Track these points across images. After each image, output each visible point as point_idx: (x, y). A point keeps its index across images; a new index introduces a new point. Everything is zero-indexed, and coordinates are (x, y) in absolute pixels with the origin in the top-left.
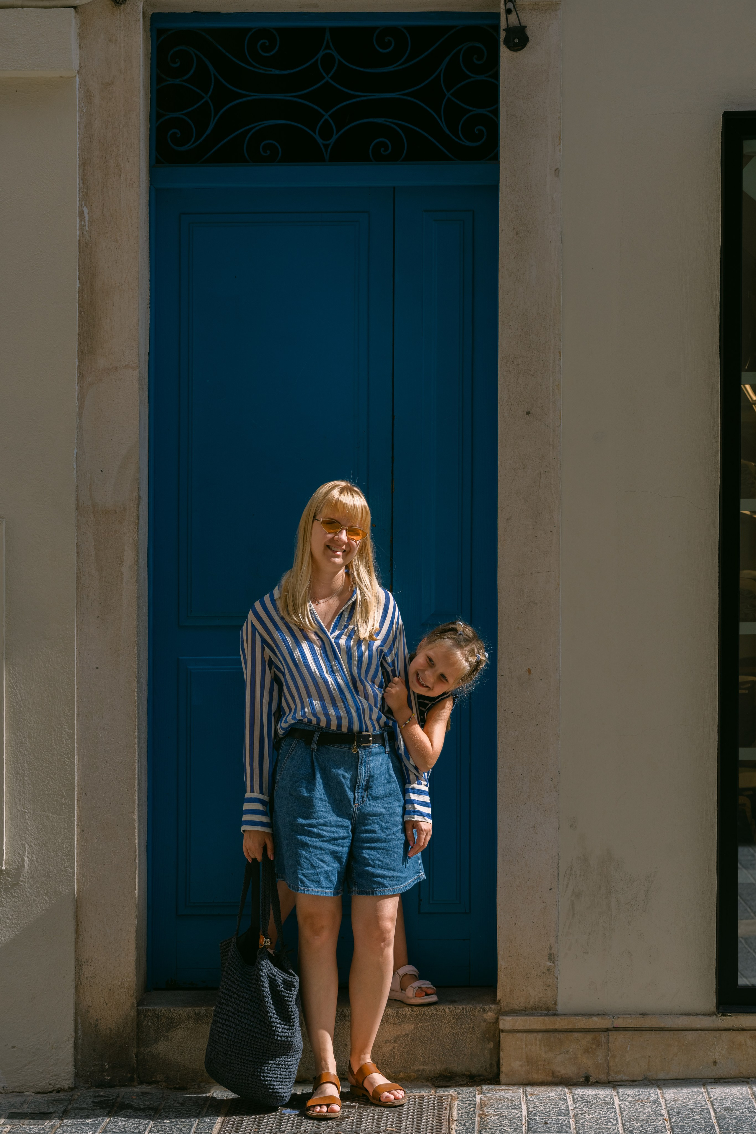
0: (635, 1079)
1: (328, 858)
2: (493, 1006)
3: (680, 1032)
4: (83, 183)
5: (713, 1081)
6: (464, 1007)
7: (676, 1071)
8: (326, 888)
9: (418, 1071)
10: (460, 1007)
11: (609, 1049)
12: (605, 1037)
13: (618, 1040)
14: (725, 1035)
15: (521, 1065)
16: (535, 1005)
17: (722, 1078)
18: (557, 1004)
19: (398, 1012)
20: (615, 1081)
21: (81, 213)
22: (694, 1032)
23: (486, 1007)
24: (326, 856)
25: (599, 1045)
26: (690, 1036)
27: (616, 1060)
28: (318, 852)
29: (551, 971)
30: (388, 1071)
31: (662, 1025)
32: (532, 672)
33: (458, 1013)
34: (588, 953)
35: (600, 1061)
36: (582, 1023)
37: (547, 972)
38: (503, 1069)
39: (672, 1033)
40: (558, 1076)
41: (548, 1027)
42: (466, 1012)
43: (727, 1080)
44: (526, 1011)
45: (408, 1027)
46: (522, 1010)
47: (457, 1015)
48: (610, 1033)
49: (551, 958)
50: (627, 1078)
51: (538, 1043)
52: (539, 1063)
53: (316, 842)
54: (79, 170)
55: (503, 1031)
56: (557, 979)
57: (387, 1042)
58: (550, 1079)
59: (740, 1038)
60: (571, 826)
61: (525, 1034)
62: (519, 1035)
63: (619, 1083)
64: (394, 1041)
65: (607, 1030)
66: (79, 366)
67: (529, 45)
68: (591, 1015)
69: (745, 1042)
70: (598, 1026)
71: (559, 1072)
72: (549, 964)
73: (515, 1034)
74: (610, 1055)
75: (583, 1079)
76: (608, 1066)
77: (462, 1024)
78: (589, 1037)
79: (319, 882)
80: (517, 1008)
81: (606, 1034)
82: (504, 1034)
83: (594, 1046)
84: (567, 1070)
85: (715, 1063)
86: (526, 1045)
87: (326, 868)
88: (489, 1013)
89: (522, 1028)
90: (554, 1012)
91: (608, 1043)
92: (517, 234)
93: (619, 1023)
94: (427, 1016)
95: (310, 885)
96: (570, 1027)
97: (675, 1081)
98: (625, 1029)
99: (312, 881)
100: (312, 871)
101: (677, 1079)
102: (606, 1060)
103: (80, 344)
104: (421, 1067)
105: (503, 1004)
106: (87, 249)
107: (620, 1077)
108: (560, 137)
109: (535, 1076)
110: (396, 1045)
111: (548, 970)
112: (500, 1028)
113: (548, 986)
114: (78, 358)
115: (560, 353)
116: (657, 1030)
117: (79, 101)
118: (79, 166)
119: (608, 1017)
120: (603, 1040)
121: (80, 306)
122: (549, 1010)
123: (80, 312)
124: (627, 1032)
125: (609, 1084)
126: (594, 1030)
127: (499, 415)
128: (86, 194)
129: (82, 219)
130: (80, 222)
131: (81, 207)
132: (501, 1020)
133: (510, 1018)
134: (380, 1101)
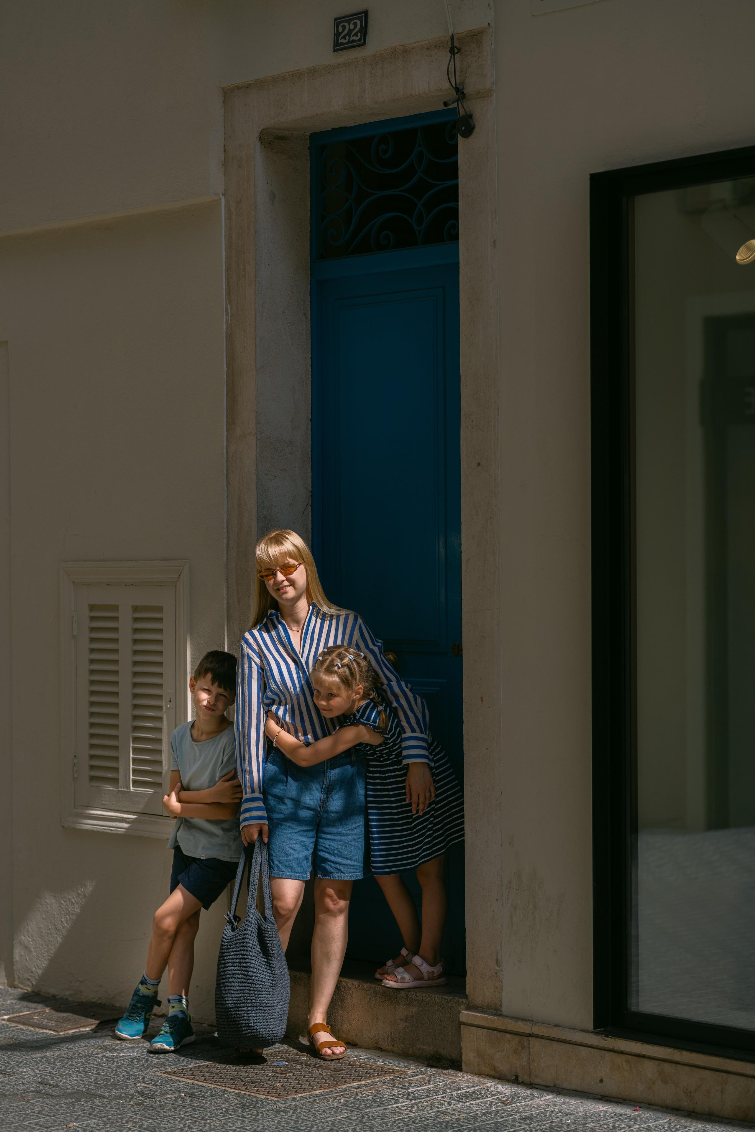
0: (548, 1084)
2: (464, 1001)
3: (577, 1046)
4: (228, 285)
5: (600, 1097)
6: (447, 997)
7: (575, 1084)
8: (298, 873)
9: (420, 1049)
10: (444, 997)
11: (529, 1053)
12: (527, 1041)
13: (536, 1045)
14: (608, 1054)
15: (474, 1057)
16: (488, 1003)
17: (607, 1096)
18: (502, 1005)
19: (407, 995)
20: (534, 1084)
21: (227, 309)
22: (586, 1048)
23: (460, 1000)
24: (296, 845)
25: (523, 1048)
26: (584, 1051)
27: (535, 1065)
29: (498, 974)
30: (403, 1046)
31: (564, 1038)
32: (484, 701)
33: (443, 1002)
34: (521, 962)
35: (524, 1063)
36: (512, 1025)
37: (495, 975)
38: (463, 1058)
39: (570, 1046)
40: (498, 1071)
42: (448, 1003)
43: (610, 1099)
44: (483, 1008)
45: (414, 1010)
46: (481, 1008)
47: (442, 1004)
48: (530, 1038)
49: (497, 962)
50: (542, 1083)
51: (484, 1038)
52: (486, 1057)
54: (225, 275)
55: (463, 1023)
56: (502, 982)
57: (401, 1020)
58: (493, 1073)
59: (620, 1060)
60: (510, 843)
61: (476, 1028)
62: (472, 1028)
63: (536, 1086)
64: (406, 1020)
65: (529, 1035)
66: (227, 434)
67: (476, 130)
68: (523, 1020)
69: (622, 1065)
70: (522, 1030)
71: (498, 1068)
72: (497, 968)
73: (470, 1027)
74: (531, 1059)
75: (513, 1078)
76: (529, 1068)
78: (517, 1039)
79: (292, 867)
80: (478, 1005)
81: (527, 1038)
82: (463, 1026)
83: (520, 1049)
84: (503, 1067)
85: (601, 1081)
86: (476, 1039)
87: (297, 855)
88: (462, 1006)
89: (473, 1022)
90: (500, 1012)
91: (529, 1048)
92: (470, 302)
93: (537, 1030)
94: (425, 1002)
95: (285, 870)
96: (503, 1027)
97: (574, 1092)
98: (542, 1037)
99: (286, 866)
100: (286, 858)
101: (577, 1091)
102: (528, 1062)
103: (227, 417)
104: (422, 1047)
105: (470, 999)
106: (230, 337)
107: (538, 1081)
108: (496, 212)
109: (483, 1068)
110: (407, 1024)
111: (496, 973)
112: (461, 1020)
113: (497, 988)
114: (227, 428)
115: (498, 409)
116: (561, 1042)
117: (225, 218)
118: (225, 272)
119: (529, 1024)
120: (526, 1044)
121: (227, 386)
122: (497, 1011)
123: (227, 391)
124: (541, 1040)
125: (530, 1085)
126: (520, 1033)
127: (462, 466)
128: (229, 293)
129: (227, 314)
130: (226, 317)
131: (226, 304)
132: (462, 1013)
133: (466, 1012)
134: (321, 1055)
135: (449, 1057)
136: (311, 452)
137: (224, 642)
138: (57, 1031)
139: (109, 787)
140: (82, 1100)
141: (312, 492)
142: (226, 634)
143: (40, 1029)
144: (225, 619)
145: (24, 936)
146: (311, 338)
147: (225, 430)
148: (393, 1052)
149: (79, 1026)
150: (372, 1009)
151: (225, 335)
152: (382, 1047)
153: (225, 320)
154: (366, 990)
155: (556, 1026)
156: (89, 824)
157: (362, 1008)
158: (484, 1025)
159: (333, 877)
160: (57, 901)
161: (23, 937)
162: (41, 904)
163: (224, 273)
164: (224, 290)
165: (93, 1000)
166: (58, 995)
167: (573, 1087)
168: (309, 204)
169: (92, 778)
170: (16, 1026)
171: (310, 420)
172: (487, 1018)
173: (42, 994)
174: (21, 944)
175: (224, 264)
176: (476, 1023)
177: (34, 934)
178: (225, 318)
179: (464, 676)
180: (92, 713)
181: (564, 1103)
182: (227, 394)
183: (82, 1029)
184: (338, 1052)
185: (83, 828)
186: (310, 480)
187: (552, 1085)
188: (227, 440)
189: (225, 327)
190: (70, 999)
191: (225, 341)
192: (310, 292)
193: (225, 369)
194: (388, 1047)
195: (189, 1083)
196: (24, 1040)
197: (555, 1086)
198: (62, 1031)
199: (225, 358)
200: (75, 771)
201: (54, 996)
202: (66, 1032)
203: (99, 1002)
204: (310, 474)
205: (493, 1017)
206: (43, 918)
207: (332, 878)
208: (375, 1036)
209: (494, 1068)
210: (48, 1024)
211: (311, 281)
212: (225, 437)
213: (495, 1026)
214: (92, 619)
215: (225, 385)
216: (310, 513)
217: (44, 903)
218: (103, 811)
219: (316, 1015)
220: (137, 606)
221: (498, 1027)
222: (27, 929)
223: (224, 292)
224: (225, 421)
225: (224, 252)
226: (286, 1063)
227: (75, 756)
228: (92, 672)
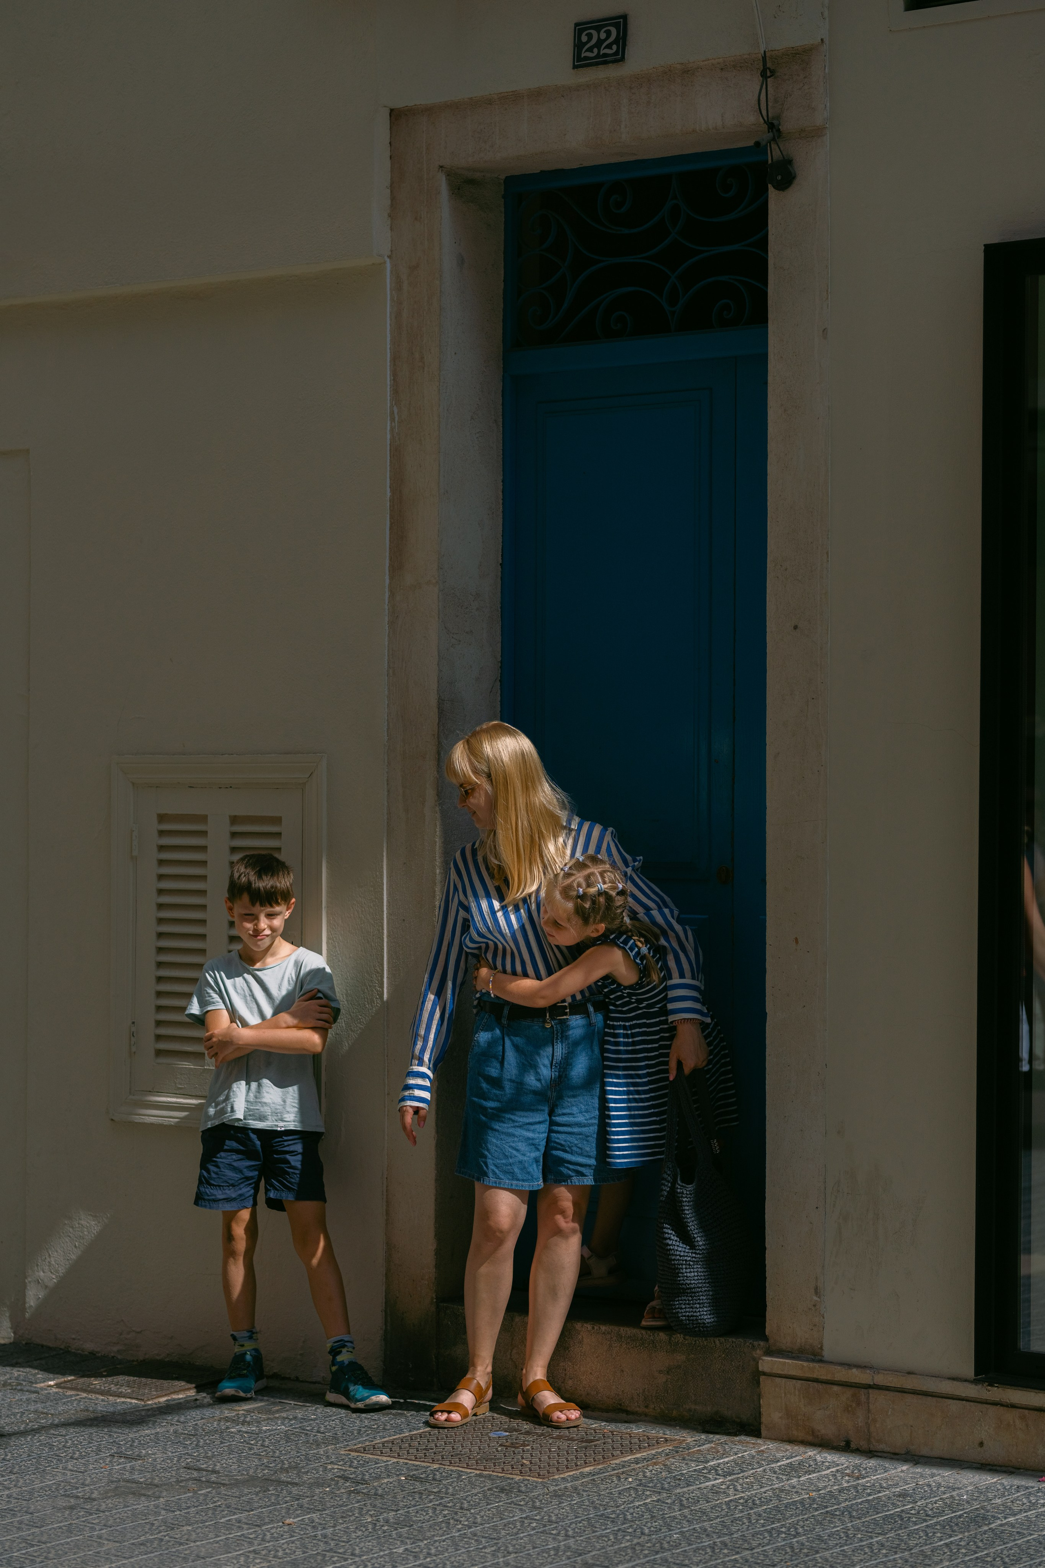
0: (897, 1451)
1: (522, 1146)
2: (762, 1343)
3: (942, 1399)
4: (394, 380)
5: (979, 1466)
6: (734, 1340)
8: (523, 1180)
9: (690, 1410)
11: (869, 1411)
12: (864, 1395)
13: (879, 1400)
14: (992, 1410)
15: (781, 1418)
16: (802, 1346)
17: (989, 1465)
18: (823, 1348)
19: (670, 1339)
20: (876, 1451)
21: (392, 413)
22: (958, 1402)
23: (756, 1343)
24: (520, 1144)
25: (859, 1404)
26: (954, 1405)
27: (878, 1425)
28: (510, 1139)
29: (817, 1307)
30: (662, 1406)
31: (924, 1388)
32: (800, 942)
33: (728, 1346)
34: (855, 1290)
35: (860, 1424)
36: (841, 1374)
37: (813, 1308)
38: (763, 1419)
39: (934, 1399)
40: (818, 1436)
41: (807, 1375)
42: (736, 1347)
43: (994, 1468)
44: (794, 1353)
45: (680, 1358)
46: (790, 1352)
47: (727, 1349)
48: (871, 1391)
49: (817, 1291)
50: (888, 1449)
51: (797, 1393)
52: (799, 1418)
53: (508, 1128)
54: (390, 366)
55: (764, 1374)
56: (824, 1318)
57: (660, 1372)
58: (810, 1438)
59: (1010, 1416)
60: (839, 1132)
61: (784, 1380)
62: (778, 1380)
63: (879, 1454)
64: (668, 1372)
65: (868, 1387)
66: (390, 583)
67: (796, 182)
68: (858, 1366)
69: (1014, 1422)
70: (857, 1380)
71: (819, 1431)
72: (815, 1298)
73: (774, 1378)
74: (871, 1418)
75: (843, 1444)
76: (868, 1430)
77: (732, 1361)
78: (849, 1392)
79: (513, 1173)
80: (784, 1348)
81: (866, 1391)
82: (764, 1377)
83: (854, 1405)
84: (827, 1430)
85: (981, 1444)
86: (785, 1394)
87: (521, 1157)
88: (758, 1351)
89: (780, 1372)
90: (820, 1357)
91: (868, 1403)
92: (785, 410)
93: (880, 1379)
94: (698, 1347)
95: (503, 1177)
96: (829, 1377)
97: (939, 1460)
98: (887, 1389)
99: (505, 1172)
100: (504, 1161)
101: (942, 1458)
102: (867, 1423)
103: (391, 560)
104: (693, 1407)
105: (771, 1341)
106: (397, 453)
107: (882, 1447)
108: (827, 291)
109: (795, 1433)
110: (669, 1377)
111: (814, 1306)
112: (760, 1369)
113: (815, 1325)
114: (389, 575)
115: (827, 553)
116: (918, 1394)
117: (390, 289)
118: (390, 361)
119: (868, 1371)
120: (863, 1398)
121: (392, 517)
122: (815, 1356)
123: (391, 524)
124: (887, 1392)
125: (870, 1453)
126: (853, 1385)
127: (768, 630)
128: (396, 391)
129: (393, 420)
130: (391, 423)
131: (392, 406)
132: (763, 1360)
133: (769, 1359)
134: (551, 1421)
135: (737, 1420)
136: (501, 608)
137: (382, 865)
138: (143, 1400)
139: (187, 1065)
140: (271, 1489)
141: (501, 662)
142: (385, 854)
143: (116, 1398)
144: (386, 834)
145: (44, 1272)
146: (503, 454)
147: (387, 577)
148: (646, 1415)
149: (168, 1392)
150: (614, 1358)
151: (388, 448)
152: (629, 1409)
153: (389, 428)
154: (604, 1333)
155: (909, 1373)
156: (151, 1116)
157: (597, 1357)
158: (798, 1375)
159: (571, 1182)
160: (99, 1222)
161: (42, 1274)
162: (72, 1227)
163: (389, 364)
164: (389, 387)
165: (158, 1358)
166: (99, 1352)
167: (936, 1453)
168: (502, 272)
169: (159, 1053)
170: (78, 1395)
171: (501, 564)
172: (803, 1366)
173: (73, 1351)
174: (39, 1282)
175: (388, 351)
176: (785, 1372)
177: (60, 1269)
178: (388, 424)
179: (767, 909)
180: (160, 963)
181: (933, 1475)
182: (390, 529)
183: (175, 1396)
184: (573, 1417)
185: (146, 1121)
186: (499, 645)
187: (904, 1452)
188: (391, 591)
189: (389, 436)
190: (119, 1357)
191: (389, 455)
192: (502, 391)
193: (389, 494)
194: (638, 1409)
195: (397, 1462)
196: (107, 1412)
197: (907, 1453)
198: (149, 1400)
199: (388, 479)
200: (132, 1043)
201: (92, 1353)
202: (156, 1401)
203: (167, 1359)
204: (499, 639)
205: (811, 1365)
206: (75, 1246)
207: (569, 1183)
208: (618, 1395)
209: (813, 1432)
210: (120, 1390)
211: (503, 376)
212: (387, 587)
213: (815, 1376)
214: (161, 833)
215: (388, 516)
216: (499, 691)
217: (77, 1225)
218: (177, 1098)
219: (535, 1368)
220: (235, 816)
221: (819, 1377)
222: (49, 1262)
223: (389, 390)
224: (387, 565)
225: (388, 335)
226: (508, 1434)
227: (133, 1023)
228: (161, 906)
